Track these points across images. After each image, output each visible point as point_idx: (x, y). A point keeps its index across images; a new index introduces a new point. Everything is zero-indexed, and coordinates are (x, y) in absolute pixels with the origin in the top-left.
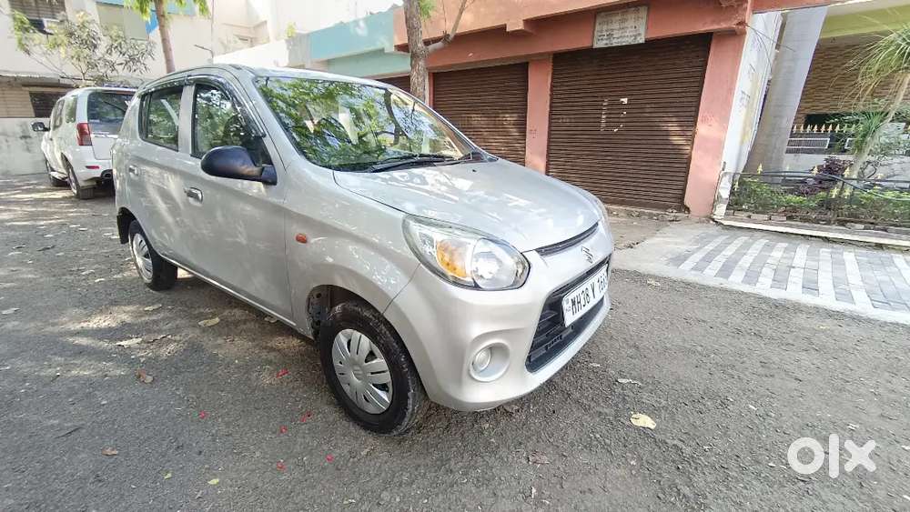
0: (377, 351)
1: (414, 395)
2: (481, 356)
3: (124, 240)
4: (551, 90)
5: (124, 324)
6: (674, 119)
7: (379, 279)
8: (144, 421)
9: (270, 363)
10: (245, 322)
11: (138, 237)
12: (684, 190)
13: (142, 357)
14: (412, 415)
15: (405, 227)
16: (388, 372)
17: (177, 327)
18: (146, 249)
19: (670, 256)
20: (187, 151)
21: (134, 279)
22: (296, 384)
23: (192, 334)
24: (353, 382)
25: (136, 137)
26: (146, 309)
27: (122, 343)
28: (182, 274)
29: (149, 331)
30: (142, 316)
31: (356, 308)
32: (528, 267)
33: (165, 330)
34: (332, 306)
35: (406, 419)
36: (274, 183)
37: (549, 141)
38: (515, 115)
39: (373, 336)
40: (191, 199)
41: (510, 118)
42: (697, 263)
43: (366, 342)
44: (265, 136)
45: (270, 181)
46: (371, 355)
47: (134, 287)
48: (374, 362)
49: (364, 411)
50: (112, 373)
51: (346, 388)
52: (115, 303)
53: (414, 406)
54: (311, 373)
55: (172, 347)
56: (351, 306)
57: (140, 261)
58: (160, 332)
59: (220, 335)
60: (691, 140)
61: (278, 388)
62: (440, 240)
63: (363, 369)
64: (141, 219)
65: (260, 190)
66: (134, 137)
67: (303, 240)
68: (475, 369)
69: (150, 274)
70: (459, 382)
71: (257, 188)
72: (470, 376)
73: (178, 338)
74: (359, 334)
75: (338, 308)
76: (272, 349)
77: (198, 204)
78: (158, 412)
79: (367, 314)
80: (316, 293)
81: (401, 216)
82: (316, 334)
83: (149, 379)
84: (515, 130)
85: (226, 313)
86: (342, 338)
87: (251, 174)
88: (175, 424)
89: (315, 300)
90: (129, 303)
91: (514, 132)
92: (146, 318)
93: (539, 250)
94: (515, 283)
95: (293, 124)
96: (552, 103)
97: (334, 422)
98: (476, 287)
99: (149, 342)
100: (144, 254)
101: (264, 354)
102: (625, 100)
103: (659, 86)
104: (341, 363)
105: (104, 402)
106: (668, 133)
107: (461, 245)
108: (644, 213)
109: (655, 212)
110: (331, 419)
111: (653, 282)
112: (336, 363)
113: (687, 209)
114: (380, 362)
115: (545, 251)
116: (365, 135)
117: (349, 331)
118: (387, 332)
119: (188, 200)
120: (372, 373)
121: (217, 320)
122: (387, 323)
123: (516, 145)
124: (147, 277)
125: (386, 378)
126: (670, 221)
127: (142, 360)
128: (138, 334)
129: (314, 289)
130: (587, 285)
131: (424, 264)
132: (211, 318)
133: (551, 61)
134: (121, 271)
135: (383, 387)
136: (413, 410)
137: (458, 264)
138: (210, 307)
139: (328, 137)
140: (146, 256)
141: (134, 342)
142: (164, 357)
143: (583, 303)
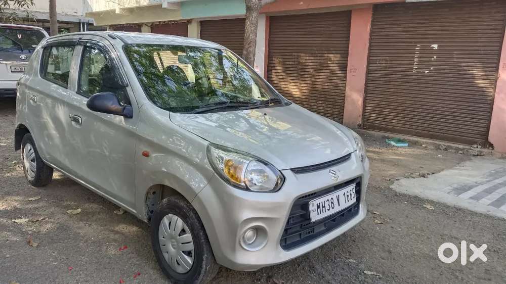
0: (187, 229)
1: (207, 258)
2: (249, 234)
3: (17, 147)
4: (371, 35)
5: (16, 209)
6: (478, 65)
7: (194, 185)
8: (34, 268)
9: (115, 241)
10: (99, 213)
11: (29, 146)
12: (488, 128)
13: (30, 231)
14: (205, 272)
15: (208, 150)
16: (192, 243)
17: (52, 213)
18: (34, 155)
19: (455, 186)
20: (74, 90)
21: (20, 177)
22: (133, 255)
23: (63, 219)
24: (171, 250)
25: (38, 76)
26: (30, 199)
27: (16, 221)
28: (56, 175)
29: (33, 215)
30: (27, 204)
31: (176, 200)
32: (283, 179)
33: (43, 215)
34: (162, 199)
35: (201, 276)
36: (131, 117)
37: (367, 80)
38: (339, 56)
39: (184, 218)
40: (73, 123)
41: (334, 58)
42: (478, 193)
43: (180, 223)
44: (127, 86)
45: (128, 116)
46: (183, 231)
47: (20, 183)
48: (184, 236)
49: (176, 272)
50: (11, 239)
51: (166, 256)
52: (8, 194)
53: (206, 266)
54: (144, 250)
55: (49, 226)
56: (173, 199)
57: (27, 164)
58: (40, 215)
59: (81, 220)
60: (494, 83)
61: (120, 257)
62: (228, 159)
63: (177, 241)
64: (34, 134)
65: (121, 121)
66: (36, 75)
67: (146, 155)
68: (245, 242)
69: (34, 174)
70: (234, 250)
71: (119, 119)
72: (241, 245)
73: (52, 220)
74: (177, 217)
75: (165, 200)
76: (117, 232)
77: (78, 126)
78: (42, 264)
79: (182, 204)
80: (152, 191)
81: (206, 143)
82: (149, 219)
83: (35, 245)
84: (337, 68)
85: (86, 206)
86: (166, 220)
87: (117, 110)
88: (53, 272)
89: (151, 196)
90: (18, 195)
91: (337, 71)
92: (30, 206)
93: (292, 170)
94: (274, 188)
95: (144, 71)
96: (370, 46)
97: (155, 279)
98: (247, 189)
99: (33, 222)
100: (31, 159)
101: (112, 236)
102: (435, 46)
103: (466, 36)
104: (164, 237)
105: (8, 256)
106: (473, 77)
107: (241, 163)
108: (451, 148)
109: (461, 146)
110: (154, 278)
111: (428, 206)
112: (161, 238)
113: (491, 145)
114: (188, 236)
115: (297, 171)
116: (200, 78)
117: (170, 215)
118: (193, 216)
119: (71, 123)
120: (182, 244)
121: (79, 210)
122: (194, 210)
123: (338, 81)
124: (31, 176)
125: (191, 247)
126: (474, 155)
127: (30, 232)
128: (26, 216)
129: (151, 188)
130: (333, 196)
131: (217, 173)
132: (75, 209)
133: (371, 9)
134: (10, 171)
135: (189, 253)
136: (206, 269)
137: (238, 175)
138: (75, 201)
139: (167, 80)
140: (33, 160)
141: (23, 221)
142: (44, 232)
143: (327, 207)
